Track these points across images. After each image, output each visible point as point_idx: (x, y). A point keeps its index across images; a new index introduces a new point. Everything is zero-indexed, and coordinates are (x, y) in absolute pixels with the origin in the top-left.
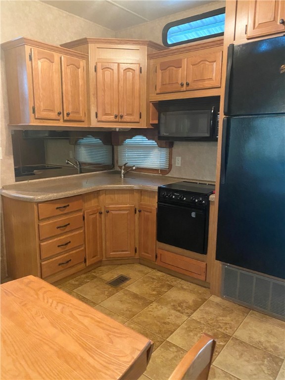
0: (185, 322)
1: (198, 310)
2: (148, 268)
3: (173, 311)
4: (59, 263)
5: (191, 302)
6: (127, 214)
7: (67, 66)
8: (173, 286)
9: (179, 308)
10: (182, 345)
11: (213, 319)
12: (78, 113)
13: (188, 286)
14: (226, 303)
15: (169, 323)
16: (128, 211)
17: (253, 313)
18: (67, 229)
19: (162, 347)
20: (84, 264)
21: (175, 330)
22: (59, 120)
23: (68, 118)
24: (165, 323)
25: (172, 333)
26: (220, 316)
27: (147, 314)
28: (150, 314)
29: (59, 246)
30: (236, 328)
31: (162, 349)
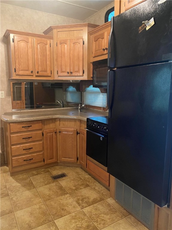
0: (76, 212)
1: (92, 206)
2: (83, 171)
3: (75, 203)
4: (24, 159)
5: (92, 199)
6: (72, 134)
7: (38, 44)
8: (89, 186)
9: (80, 202)
10: (60, 227)
11: (97, 215)
12: (46, 71)
13: (99, 188)
14: (116, 206)
15: (66, 210)
16: (73, 133)
17: (130, 218)
18: (30, 140)
19: (47, 225)
20: (44, 163)
21: (65, 216)
22: (33, 76)
23: (38, 75)
24: (63, 209)
25: (62, 216)
26: (103, 213)
27: (58, 200)
28: (59, 201)
29: (24, 150)
30: (107, 225)
31: (46, 226)
